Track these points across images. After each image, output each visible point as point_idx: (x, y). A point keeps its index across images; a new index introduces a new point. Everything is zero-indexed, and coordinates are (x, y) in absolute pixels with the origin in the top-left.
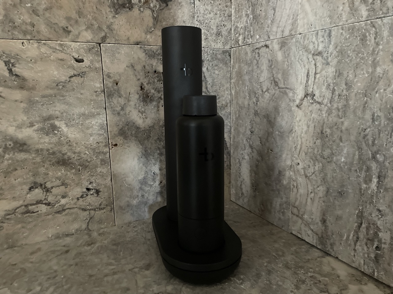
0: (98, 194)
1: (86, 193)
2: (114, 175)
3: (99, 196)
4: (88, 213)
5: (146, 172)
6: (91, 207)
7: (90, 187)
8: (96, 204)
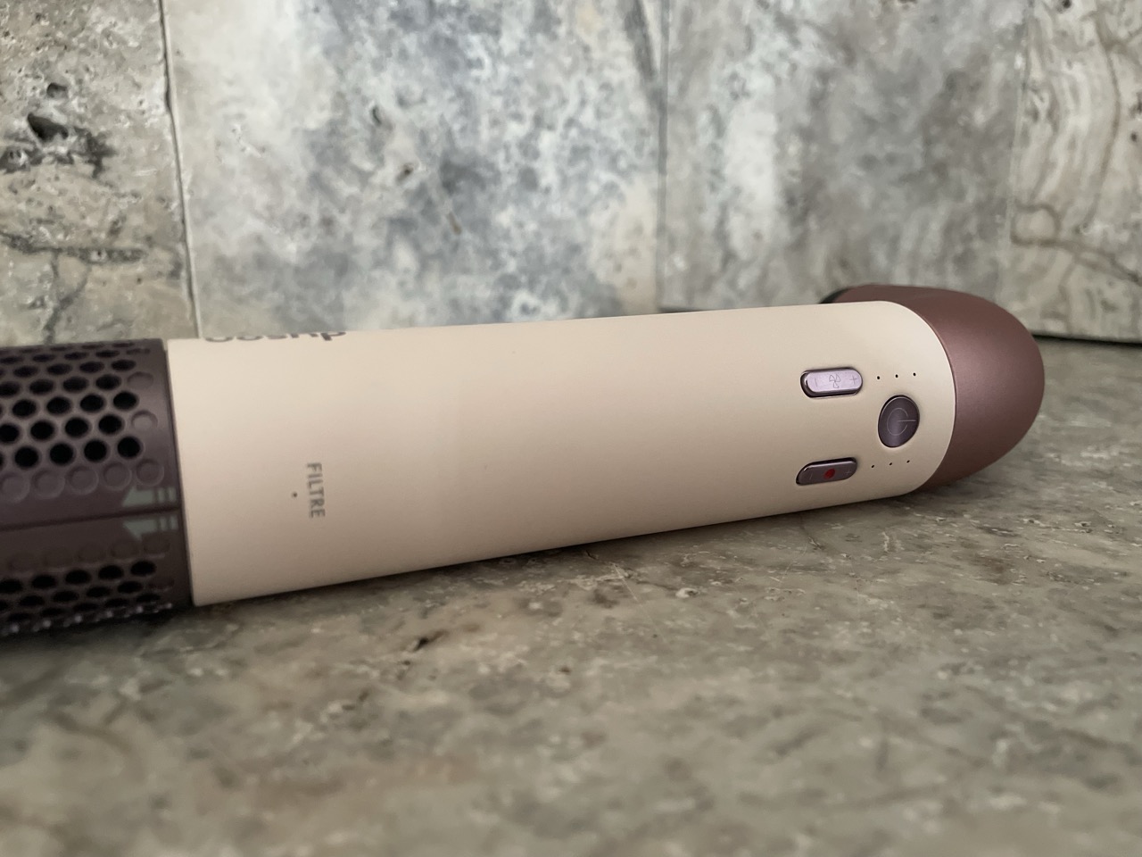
0: (99, 168)
1: (30, 147)
2: (183, 73)
3: (102, 177)
4: (47, 268)
5: (340, 100)
6: (60, 236)
7: (51, 110)
8: (90, 222)
